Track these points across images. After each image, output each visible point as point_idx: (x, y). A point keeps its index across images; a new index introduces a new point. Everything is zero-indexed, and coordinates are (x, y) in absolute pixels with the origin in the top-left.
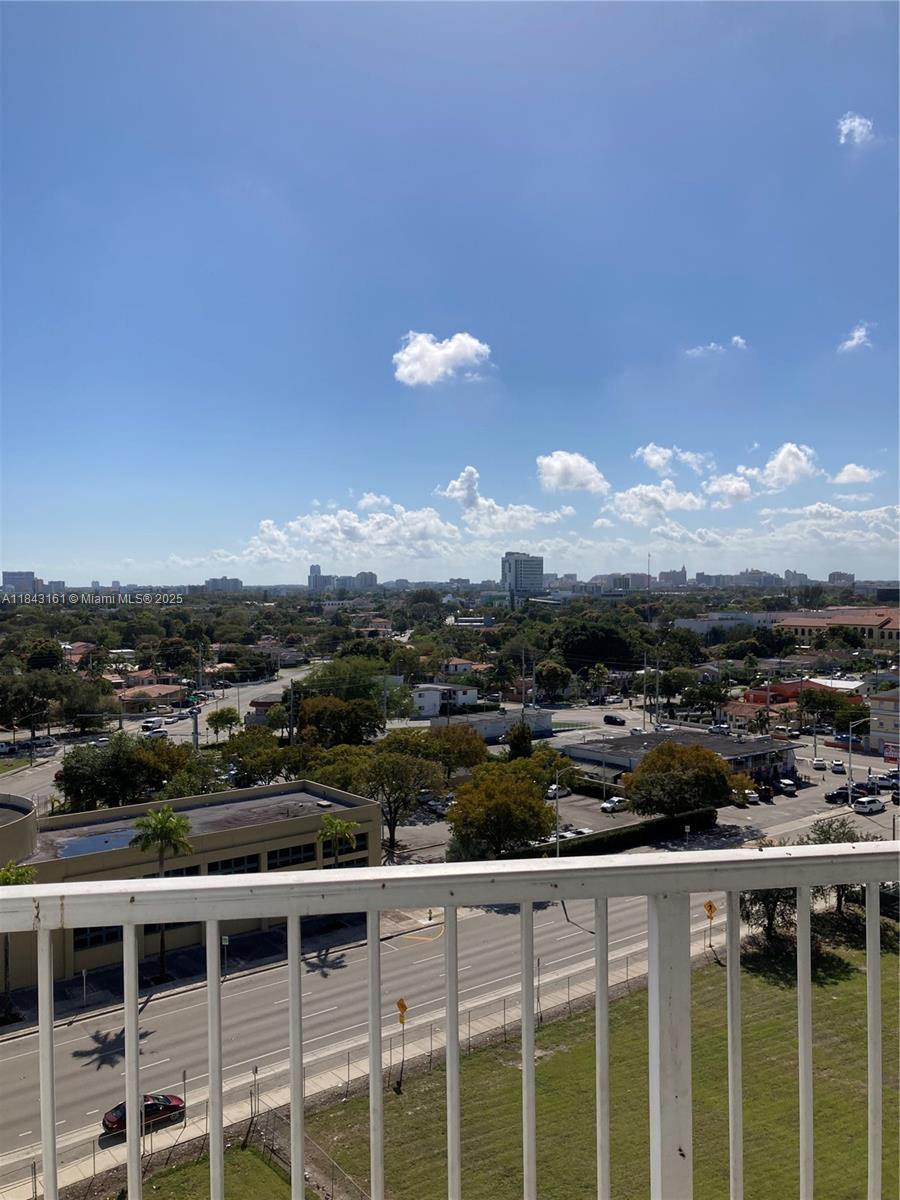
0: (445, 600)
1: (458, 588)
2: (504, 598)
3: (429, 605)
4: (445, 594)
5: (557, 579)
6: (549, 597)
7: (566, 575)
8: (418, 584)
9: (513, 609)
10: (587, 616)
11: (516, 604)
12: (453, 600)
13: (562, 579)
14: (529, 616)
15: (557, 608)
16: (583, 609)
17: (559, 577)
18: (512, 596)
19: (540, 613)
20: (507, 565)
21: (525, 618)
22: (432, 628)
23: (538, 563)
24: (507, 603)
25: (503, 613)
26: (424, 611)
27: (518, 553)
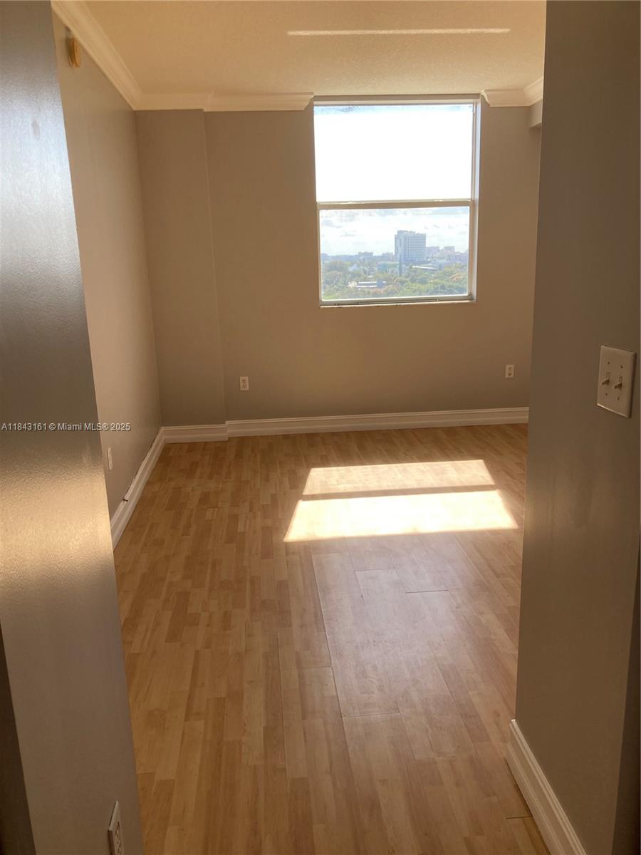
0: (351, 269)
1: (364, 260)
2: (394, 266)
3: (338, 273)
4: (352, 265)
5: (439, 251)
6: (430, 264)
7: (445, 248)
8: (333, 257)
9: (401, 276)
10: (455, 279)
11: (403, 271)
12: (357, 269)
13: (442, 250)
14: (410, 280)
15: (434, 273)
16: (452, 274)
17: (440, 249)
18: (400, 265)
19: (419, 277)
20: (398, 240)
21: (407, 281)
22: (337, 290)
23: (421, 238)
24: (397, 270)
25: (393, 278)
26: (335, 278)
27: (406, 231)
